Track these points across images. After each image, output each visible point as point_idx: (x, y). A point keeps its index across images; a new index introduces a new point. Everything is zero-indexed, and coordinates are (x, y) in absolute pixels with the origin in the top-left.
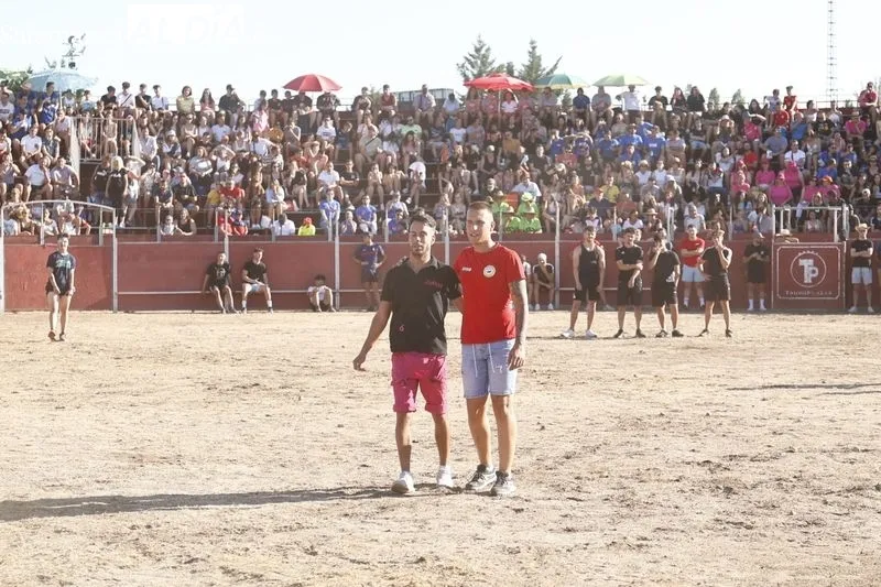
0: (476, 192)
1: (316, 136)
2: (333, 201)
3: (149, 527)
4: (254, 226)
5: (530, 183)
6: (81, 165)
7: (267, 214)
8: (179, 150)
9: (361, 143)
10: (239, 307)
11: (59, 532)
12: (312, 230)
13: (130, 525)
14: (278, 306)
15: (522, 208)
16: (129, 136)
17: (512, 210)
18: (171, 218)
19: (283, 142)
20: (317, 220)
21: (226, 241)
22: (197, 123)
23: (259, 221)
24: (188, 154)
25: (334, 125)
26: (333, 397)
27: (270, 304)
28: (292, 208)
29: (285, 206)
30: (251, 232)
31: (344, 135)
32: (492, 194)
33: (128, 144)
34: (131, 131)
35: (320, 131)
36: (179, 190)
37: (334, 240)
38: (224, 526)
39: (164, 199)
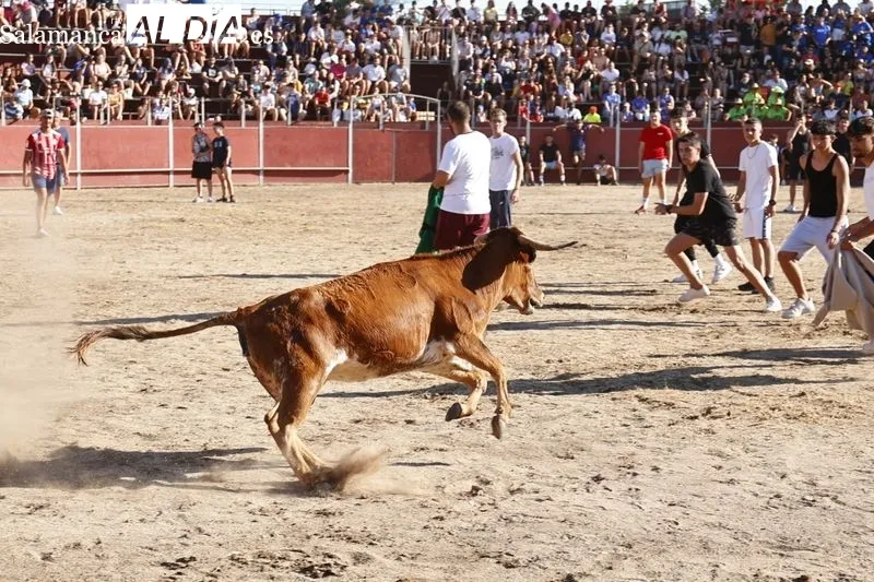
0: (732, 86)
1: (600, 41)
2: (614, 94)
3: (561, 361)
4: (548, 114)
5: (779, 80)
6: (411, 65)
7: (559, 105)
8: (489, 53)
9: (636, 46)
10: (537, 181)
12: (597, 117)
14: (568, 181)
15: (771, 99)
16: (448, 41)
17: (763, 102)
18: (481, 108)
19: (572, 45)
20: (601, 109)
21: (528, 127)
22: (503, 30)
23: (553, 111)
24: (495, 56)
25: (615, 31)
26: (652, 256)
27: (563, 178)
28: (579, 99)
29: (573, 98)
30: (545, 119)
31: (623, 39)
32: (745, 86)
33: (449, 47)
34: (451, 37)
35: (603, 36)
36: (490, 87)
37: (615, 125)
38: (622, 362)
39: (477, 92)
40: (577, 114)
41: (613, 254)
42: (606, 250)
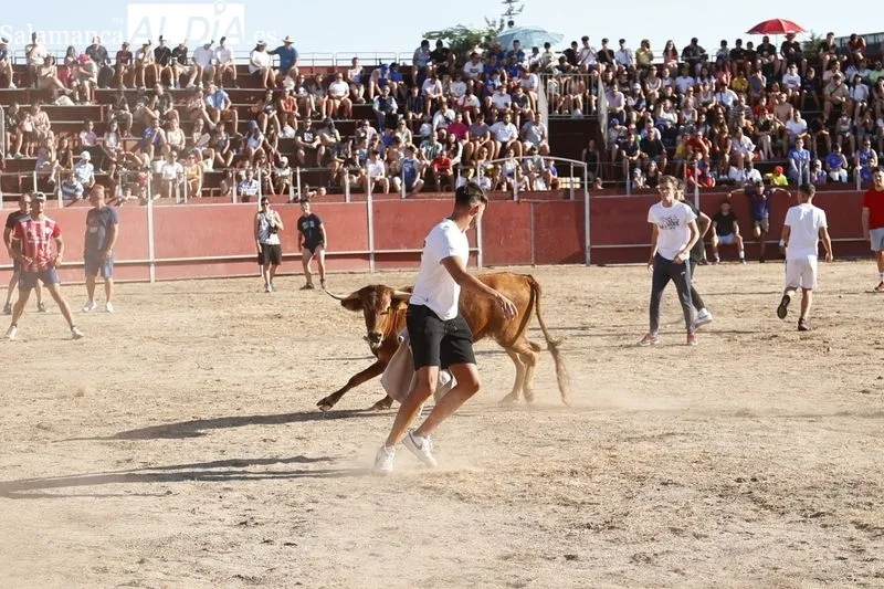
1: (781, 85)
2: (802, 150)
3: (754, 480)
4: (721, 177)
6: (549, 121)
7: (735, 165)
8: (644, 103)
9: (827, 90)
11: (666, 484)
12: (782, 179)
13: (736, 478)
14: (749, 258)
16: (594, 91)
18: (638, 171)
19: (747, 91)
21: (697, 190)
22: (660, 75)
23: (727, 172)
24: (652, 107)
25: (800, 73)
26: (861, 349)
27: (742, 254)
28: (760, 157)
29: (752, 156)
30: (718, 183)
31: (810, 82)
33: (594, 98)
34: (596, 86)
35: (785, 79)
36: (646, 144)
39: (631, 152)
40: (756, 175)
41: (812, 346)
42: (803, 342)
